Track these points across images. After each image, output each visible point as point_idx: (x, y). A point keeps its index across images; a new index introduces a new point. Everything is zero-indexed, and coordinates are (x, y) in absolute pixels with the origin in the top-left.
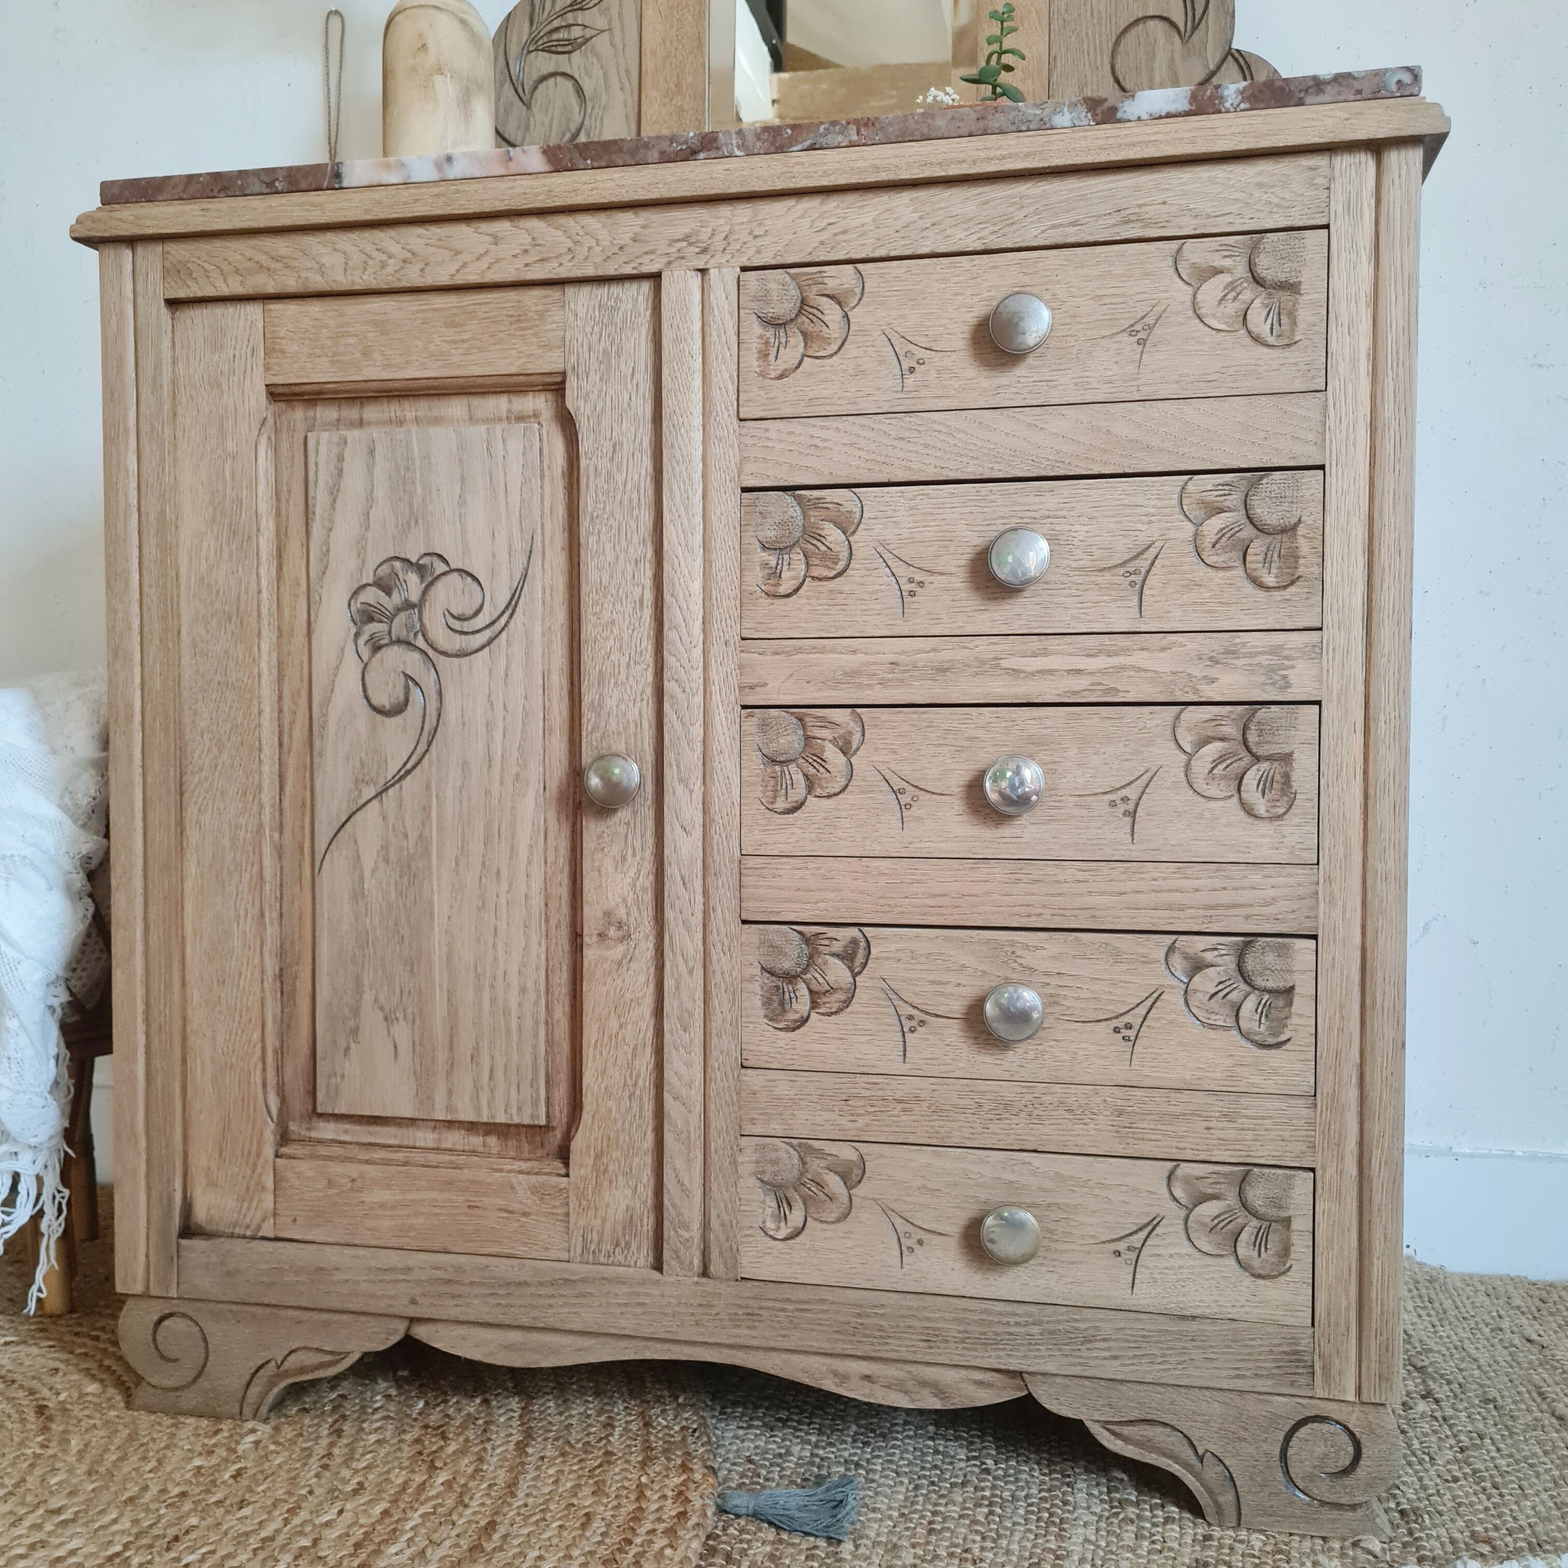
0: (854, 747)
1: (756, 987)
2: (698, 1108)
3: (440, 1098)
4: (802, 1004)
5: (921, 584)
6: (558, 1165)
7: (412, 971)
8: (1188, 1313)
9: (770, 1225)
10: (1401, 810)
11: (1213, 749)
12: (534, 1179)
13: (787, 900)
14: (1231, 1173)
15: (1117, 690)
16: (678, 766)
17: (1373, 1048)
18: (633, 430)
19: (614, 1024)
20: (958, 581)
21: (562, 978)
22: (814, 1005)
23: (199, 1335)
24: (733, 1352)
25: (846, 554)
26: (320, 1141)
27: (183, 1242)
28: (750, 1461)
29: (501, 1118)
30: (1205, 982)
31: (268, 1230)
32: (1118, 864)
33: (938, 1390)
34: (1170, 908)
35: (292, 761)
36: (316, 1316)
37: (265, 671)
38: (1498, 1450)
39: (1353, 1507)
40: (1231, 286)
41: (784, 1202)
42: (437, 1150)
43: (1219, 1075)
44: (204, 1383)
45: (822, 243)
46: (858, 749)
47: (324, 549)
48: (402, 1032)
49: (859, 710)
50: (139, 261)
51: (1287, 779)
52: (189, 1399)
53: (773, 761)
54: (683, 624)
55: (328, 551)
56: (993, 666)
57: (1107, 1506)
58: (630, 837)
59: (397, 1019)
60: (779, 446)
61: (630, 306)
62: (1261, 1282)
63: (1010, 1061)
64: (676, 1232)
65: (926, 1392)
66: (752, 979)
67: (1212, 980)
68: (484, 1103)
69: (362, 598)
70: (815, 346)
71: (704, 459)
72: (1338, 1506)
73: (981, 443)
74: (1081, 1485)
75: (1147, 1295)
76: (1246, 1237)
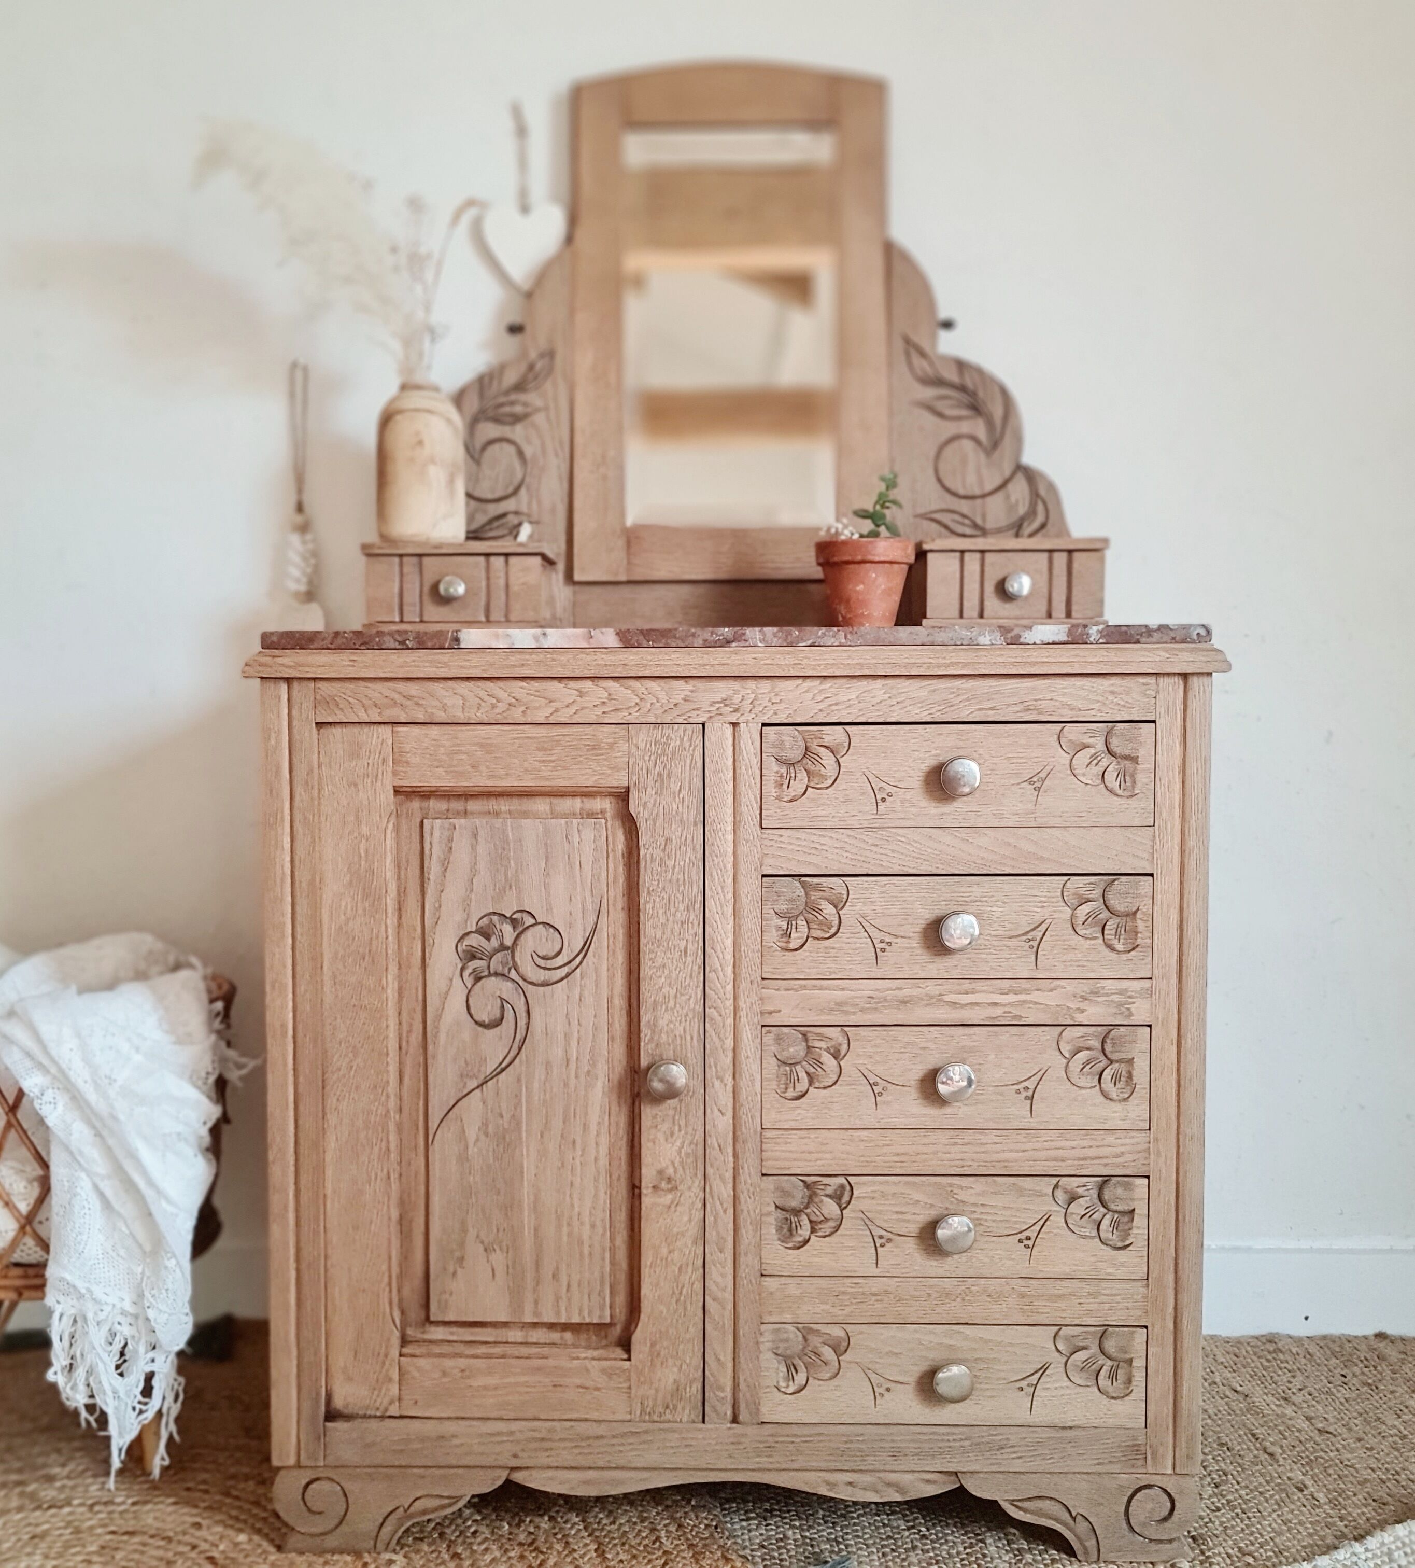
0: (843, 1054)
1: (772, 1220)
2: (730, 1306)
3: (528, 1307)
4: (805, 1231)
5: (889, 944)
6: (619, 1352)
7: (506, 1214)
8: (1067, 1425)
9: (782, 1384)
10: (1200, 1095)
12: (603, 1363)
13: (795, 1160)
14: (1094, 1332)
15: (1021, 1016)
16: (716, 1067)
17: (1184, 1247)
18: (679, 829)
19: (665, 1251)
20: (916, 943)
21: (622, 1217)
22: (813, 1231)
23: (341, 1493)
24: (754, 1474)
25: (837, 922)
26: (433, 1342)
27: (328, 1424)
28: (763, 1547)
29: (576, 1319)
30: (1077, 1208)
31: (394, 1410)
32: (1022, 1132)
33: (899, 1488)
34: (1055, 1160)
35: (409, 1061)
36: (436, 1471)
37: (391, 997)
38: (1238, 1483)
39: (1170, 1541)
40: (1094, 756)
41: (792, 1369)
42: (526, 1344)
43: (1086, 1268)
44: (344, 1528)
45: (821, 710)
46: (845, 1055)
47: (437, 905)
48: (498, 1258)
49: (846, 1029)
50: (295, 693)
51: (1130, 1076)
52: (332, 1541)
53: (784, 1063)
54: (720, 969)
55: (440, 907)
56: (937, 1000)
57: (1011, 1555)
58: (677, 1118)
59: (494, 1250)
60: (790, 847)
61: (678, 743)
62: (1113, 1401)
63: (949, 1265)
64: (714, 1393)
65: (891, 1490)
66: (769, 1214)
67: (1081, 1206)
68: (563, 1309)
69: (467, 942)
70: (816, 780)
71: (734, 854)
72: (1161, 1541)
73: (930, 851)
74: (989, 1541)
75: (1040, 1415)
76: (1104, 1373)
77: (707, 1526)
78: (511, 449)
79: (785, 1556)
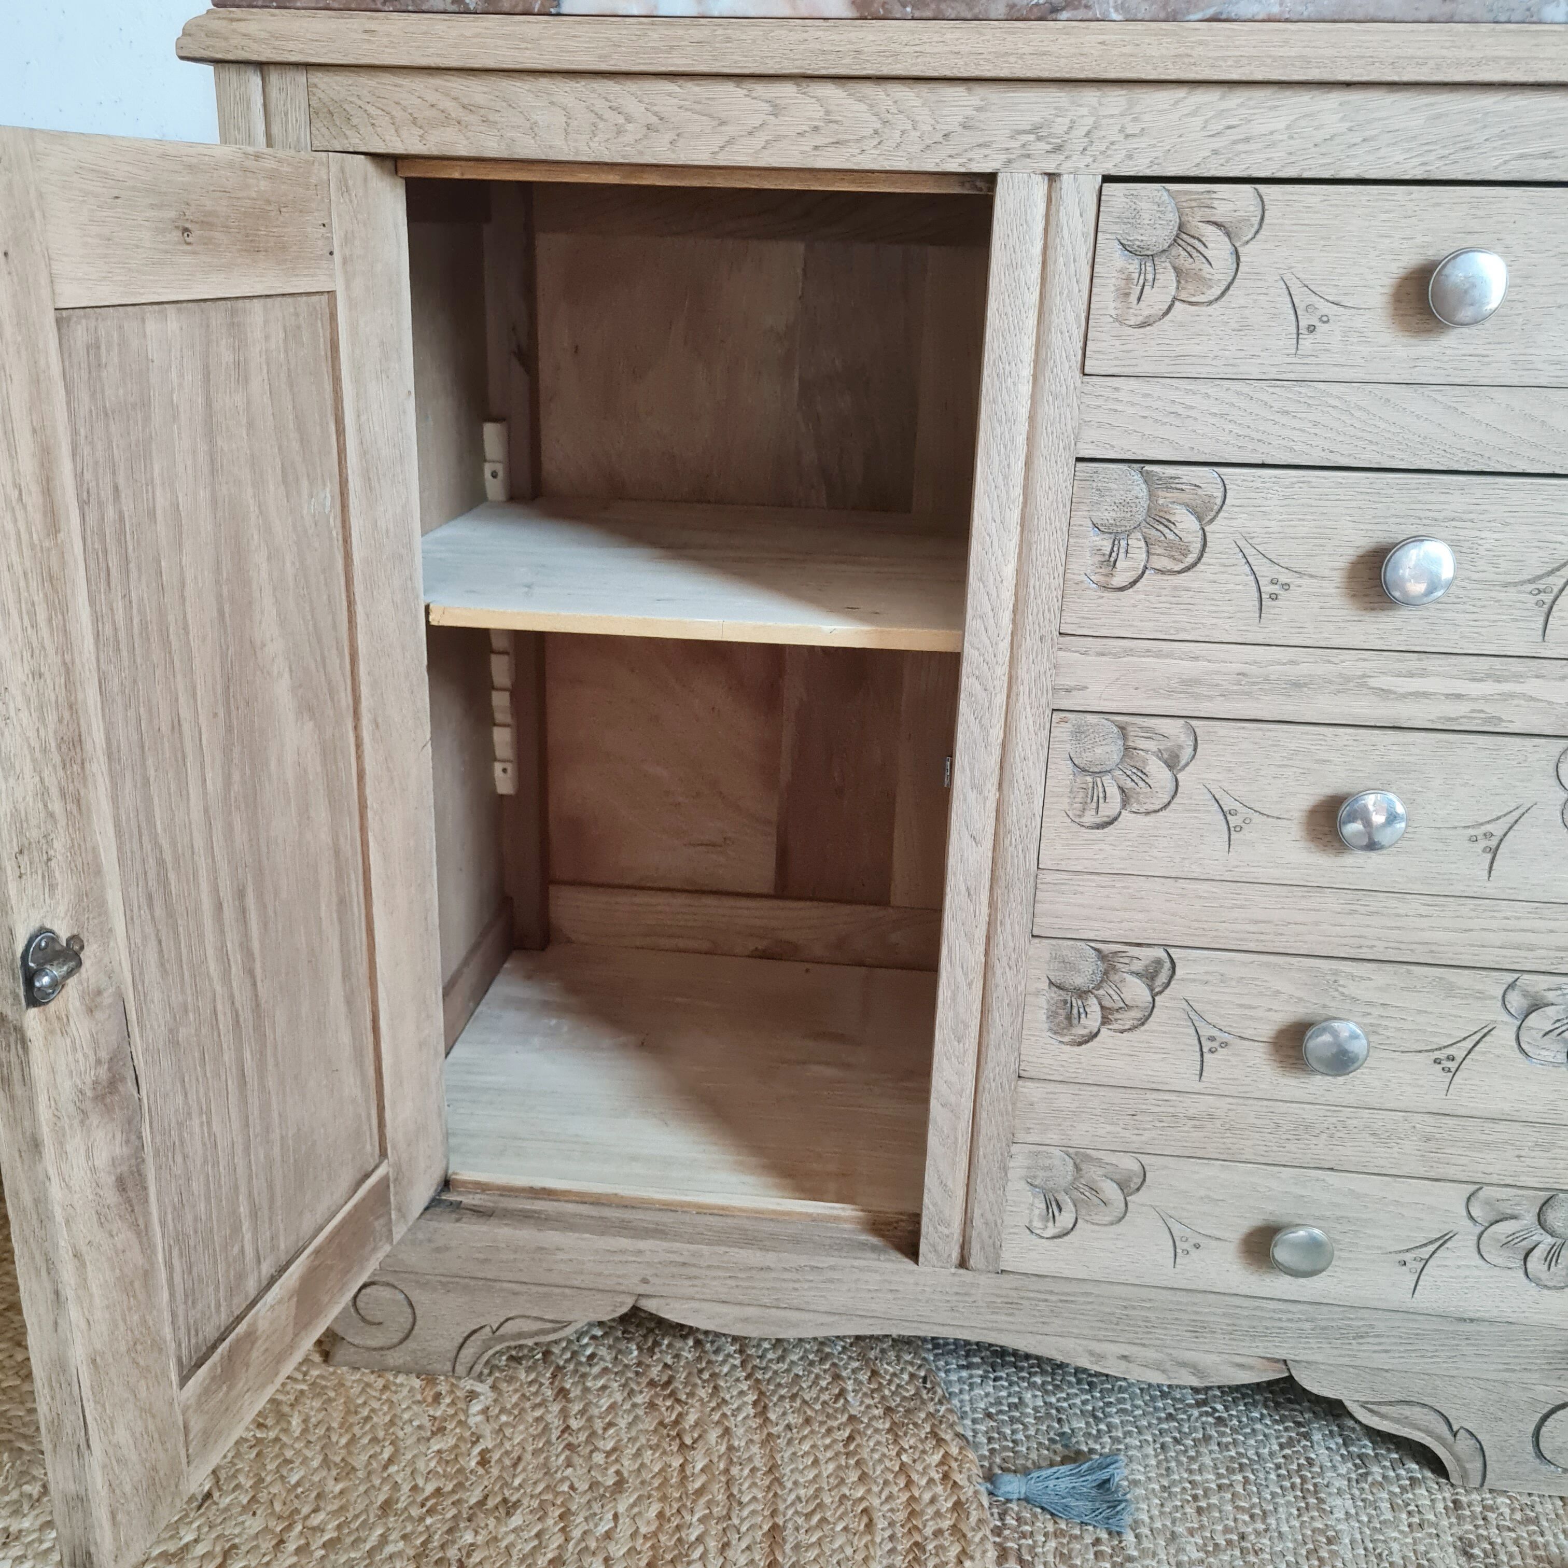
0: (1183, 762)
1: (1042, 1001)
2: (967, 1114)
4: (1093, 1020)
5: (1286, 586)
8: (1466, 1316)
9: (1037, 1224)
13: (1088, 918)
14: (1534, 1197)
15: (1500, 719)
16: (972, 770)
20: (1335, 587)
22: (1105, 1021)
23: (405, 1303)
25: (1198, 546)
28: (989, 1415)
30: (1542, 1020)
32: (1469, 901)
33: (1196, 1370)
34: (1518, 947)
36: (534, 1288)
41: (1053, 1206)
43: (1540, 1107)
44: (411, 1344)
45: (1215, 152)
46: (1187, 764)
49: (1194, 723)
50: (274, 93)
52: (394, 1358)
53: (1084, 770)
54: (991, 614)
56: (1358, 685)
57: (1350, 1465)
60: (1130, 410)
62: (1545, 1292)
63: (1315, 1085)
64: (935, 1228)
65: (1184, 1371)
66: (1037, 993)
67: (1548, 1018)
70: (1191, 287)
71: (1032, 418)
73: (1383, 425)
74: (1317, 1437)
75: (1426, 1298)
76: (1538, 1253)
77: (912, 1376)
79: (1020, 1436)
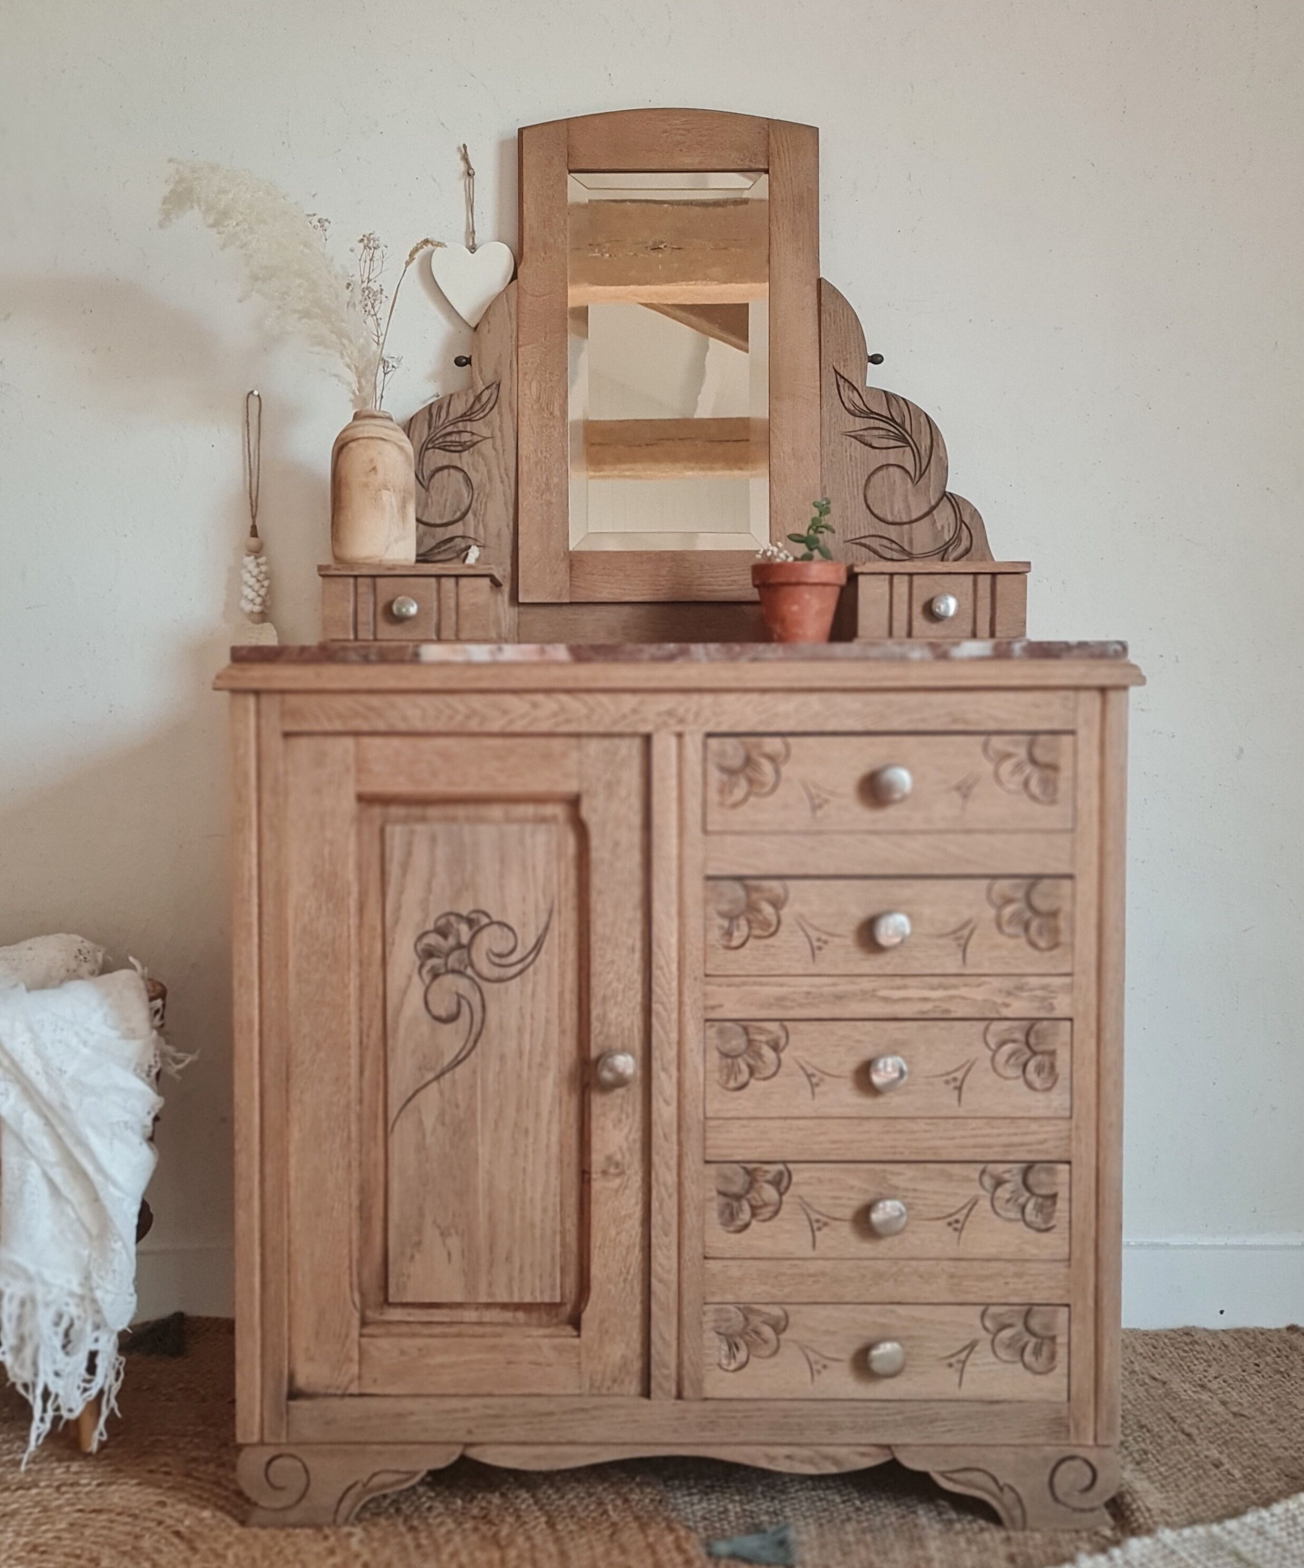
0: (782, 1046)
1: (714, 1205)
2: (674, 1287)
3: (483, 1287)
4: (746, 1215)
5: (826, 942)
6: (570, 1330)
7: (462, 1200)
8: (993, 1399)
9: (724, 1362)
10: (1119, 1085)
11: (1008, 1048)
12: (557, 1341)
13: (735, 1147)
14: (1019, 1311)
15: (950, 1011)
16: (660, 1059)
17: (1102, 1230)
18: (628, 834)
19: (613, 1232)
20: (849, 941)
21: (572, 1201)
22: (754, 1215)
23: (302, 1469)
24: (698, 1448)
25: (776, 922)
26: (390, 1323)
27: (292, 1403)
28: (705, 1519)
29: (528, 1299)
30: (1004, 1193)
31: (354, 1389)
32: (950, 1120)
33: (835, 1461)
34: (983, 1146)
35: (369, 1055)
36: (392, 1448)
37: (352, 993)
38: (1158, 1461)
39: (1092, 1510)
40: (1018, 765)
41: (733, 1347)
42: (480, 1323)
43: (1011, 1250)
44: (305, 1503)
45: (760, 722)
46: (783, 1048)
47: (397, 906)
48: (454, 1242)
49: (786, 1023)
50: (262, 706)
51: (1052, 1067)
52: (294, 1516)
53: (726, 1055)
54: (665, 965)
55: (400, 907)
56: (871, 995)
57: (942, 1525)
58: (624, 1105)
59: (450, 1234)
60: (732, 851)
61: (627, 752)
62: (1037, 1376)
63: (882, 1247)
64: (660, 1372)
65: (827, 1463)
66: (711, 1199)
67: (1007, 1190)
68: (515, 1289)
69: (426, 940)
70: (755, 787)
71: (679, 856)
72: (1083, 1510)
73: (864, 854)
74: (921, 1512)
75: (969, 1390)
76: (1029, 1349)
77: (652, 1501)
78: (460, 476)
79: (726, 1527)
